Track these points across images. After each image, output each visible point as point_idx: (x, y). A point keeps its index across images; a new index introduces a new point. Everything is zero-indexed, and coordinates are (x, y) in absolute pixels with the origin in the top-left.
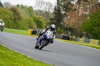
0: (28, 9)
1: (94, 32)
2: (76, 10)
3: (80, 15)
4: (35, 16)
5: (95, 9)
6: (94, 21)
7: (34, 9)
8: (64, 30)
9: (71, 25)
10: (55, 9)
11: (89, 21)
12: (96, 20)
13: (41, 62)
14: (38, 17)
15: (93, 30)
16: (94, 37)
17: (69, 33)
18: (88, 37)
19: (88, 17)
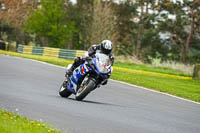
1: (50, 34)
3: (24, 2)
6: (50, 13)
9: (8, 22)
11: (42, 14)
12: (54, 11)
15: (50, 30)
16: (52, 43)
18: (39, 43)
19: (40, 7)
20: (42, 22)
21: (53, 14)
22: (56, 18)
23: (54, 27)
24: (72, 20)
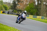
0: (1, 1)
1: (31, 12)
2: (22, 2)
3: (24, 4)
4: (4, 5)
5: (31, 1)
7: (4, 1)
8: (17, 11)
9: (20, 9)
10: (13, 1)
11: (29, 7)
12: (32, 6)
13: (7, 26)
14: (5, 5)
16: (31, 14)
17: (20, 12)
19: (28, 5)
20: (29, 9)
21: (31, 7)
22: (32, 8)
23: (32, 10)
24: (36, 9)
